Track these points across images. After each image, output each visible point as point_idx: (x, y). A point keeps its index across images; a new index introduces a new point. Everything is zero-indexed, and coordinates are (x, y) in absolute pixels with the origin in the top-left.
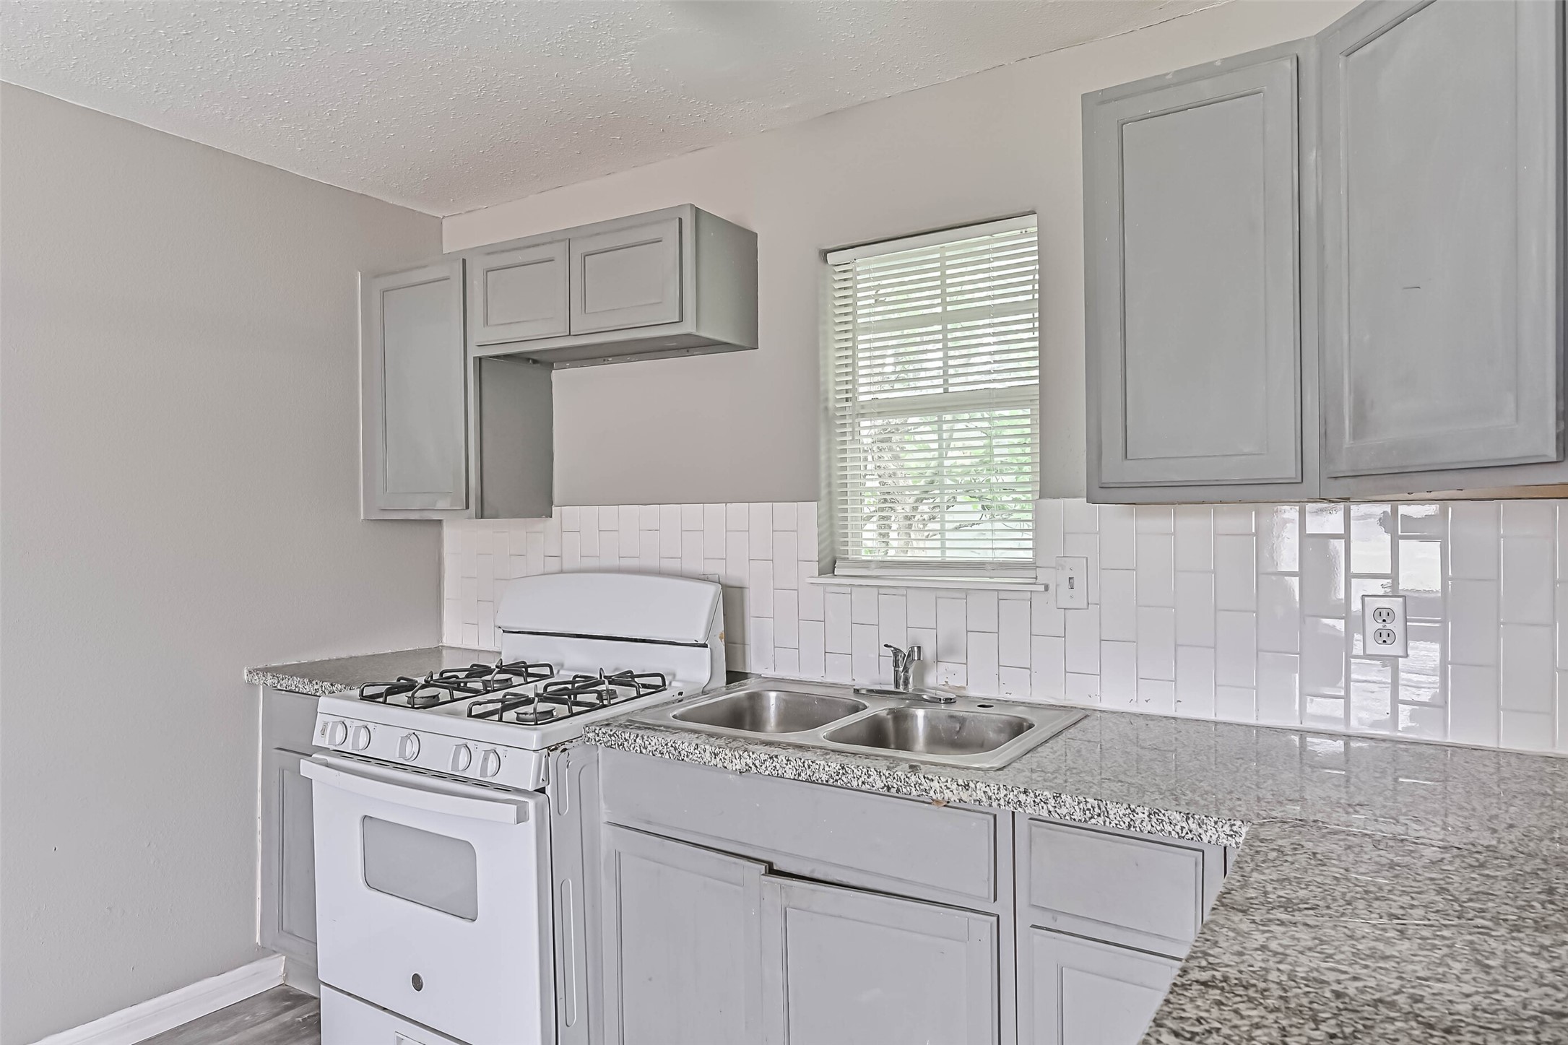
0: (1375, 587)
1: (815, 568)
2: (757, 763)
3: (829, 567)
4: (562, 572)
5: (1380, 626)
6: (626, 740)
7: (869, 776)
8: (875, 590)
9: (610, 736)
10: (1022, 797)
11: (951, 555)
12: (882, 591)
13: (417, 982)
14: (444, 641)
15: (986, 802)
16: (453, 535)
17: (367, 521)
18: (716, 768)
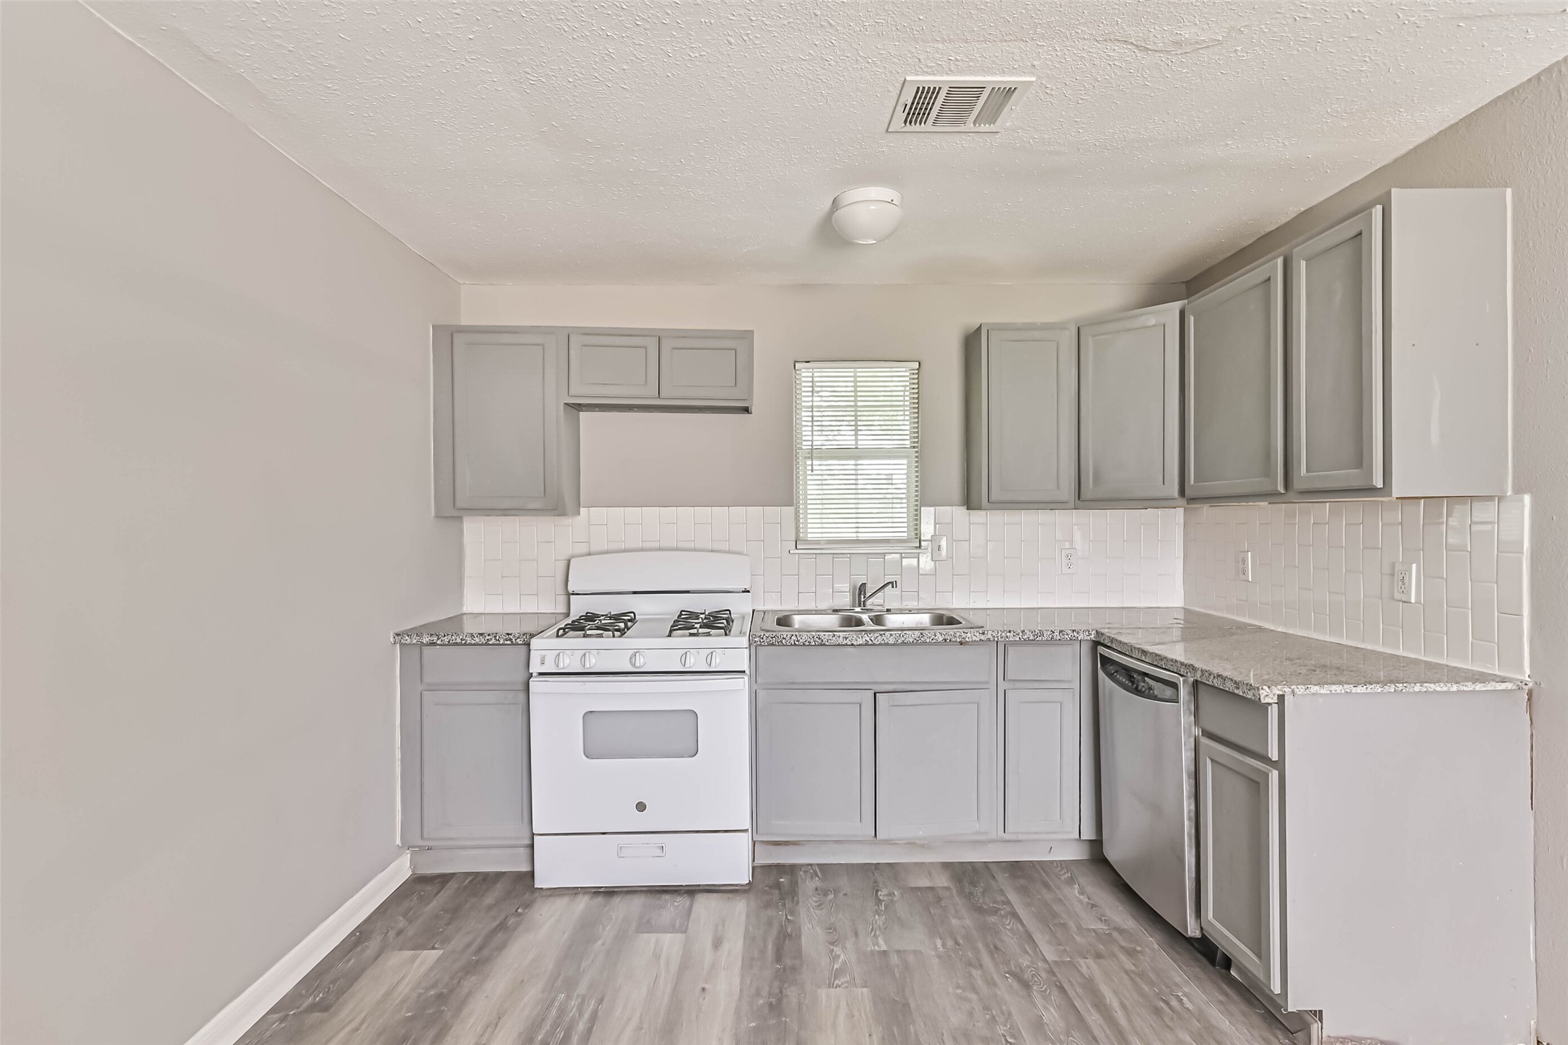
1: (791, 545)
2: (873, 639)
3: (796, 545)
4: (590, 555)
6: (784, 638)
7: (936, 636)
8: (831, 555)
9: (772, 638)
10: (1008, 634)
11: (862, 536)
12: (835, 556)
13: (641, 807)
14: (465, 610)
15: (992, 639)
16: (473, 528)
17: (437, 516)
18: (846, 645)
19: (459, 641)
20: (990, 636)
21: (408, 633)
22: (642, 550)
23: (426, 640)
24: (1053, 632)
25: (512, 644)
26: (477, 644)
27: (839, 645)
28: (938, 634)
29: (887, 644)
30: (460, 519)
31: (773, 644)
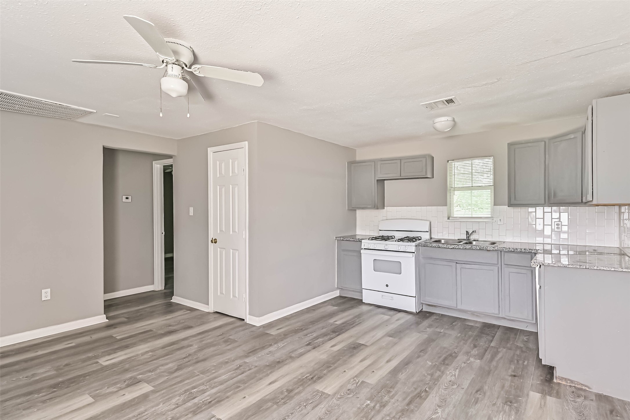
0: (557, 220)
1: (447, 218)
3: (449, 219)
4: (387, 220)
5: (557, 226)
9: (425, 244)
11: (474, 216)
12: (461, 222)
13: (387, 286)
14: (357, 234)
15: (497, 250)
16: (359, 213)
17: (348, 210)
18: (447, 248)
19: (348, 240)
20: (496, 249)
21: (338, 237)
22: (401, 219)
23: (341, 239)
24: (521, 249)
25: (359, 241)
26: (352, 241)
27: (445, 248)
28: (477, 247)
29: (460, 249)
30: (356, 210)
31: (425, 246)
